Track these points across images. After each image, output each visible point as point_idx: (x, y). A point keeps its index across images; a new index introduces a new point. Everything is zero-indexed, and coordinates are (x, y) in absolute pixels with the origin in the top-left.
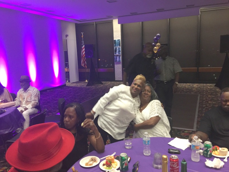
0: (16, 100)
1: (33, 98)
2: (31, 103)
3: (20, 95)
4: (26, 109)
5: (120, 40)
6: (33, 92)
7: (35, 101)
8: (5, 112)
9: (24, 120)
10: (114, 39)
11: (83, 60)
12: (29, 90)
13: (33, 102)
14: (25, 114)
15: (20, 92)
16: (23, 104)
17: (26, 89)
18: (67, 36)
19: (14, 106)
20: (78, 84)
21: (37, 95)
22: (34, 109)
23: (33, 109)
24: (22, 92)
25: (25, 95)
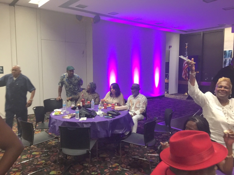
0: (126, 105)
1: (141, 105)
2: (139, 110)
3: (130, 101)
4: (135, 114)
5: (232, 50)
6: (142, 99)
7: (143, 108)
8: (120, 114)
9: (133, 124)
10: (225, 50)
11: (185, 71)
12: (138, 97)
13: (141, 109)
14: (134, 118)
15: (131, 98)
16: (132, 109)
17: (135, 96)
18: (170, 47)
19: (126, 110)
20: (177, 96)
21: (145, 102)
22: (142, 115)
23: (140, 115)
24: (132, 98)
25: (135, 101)
